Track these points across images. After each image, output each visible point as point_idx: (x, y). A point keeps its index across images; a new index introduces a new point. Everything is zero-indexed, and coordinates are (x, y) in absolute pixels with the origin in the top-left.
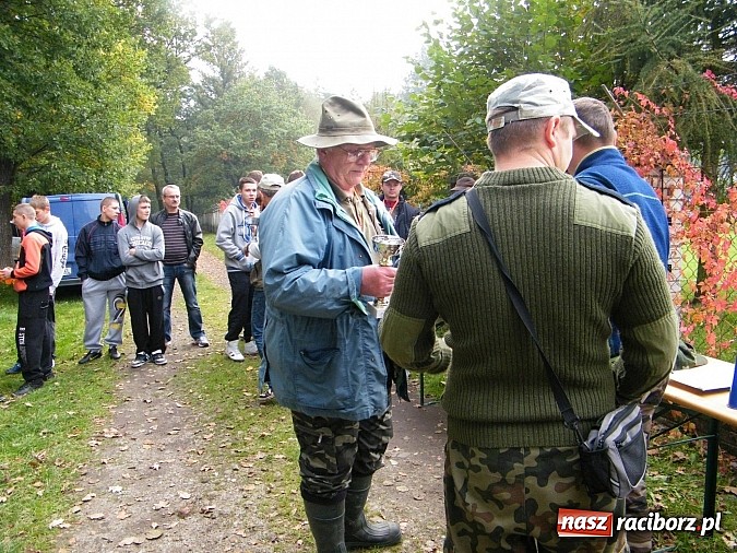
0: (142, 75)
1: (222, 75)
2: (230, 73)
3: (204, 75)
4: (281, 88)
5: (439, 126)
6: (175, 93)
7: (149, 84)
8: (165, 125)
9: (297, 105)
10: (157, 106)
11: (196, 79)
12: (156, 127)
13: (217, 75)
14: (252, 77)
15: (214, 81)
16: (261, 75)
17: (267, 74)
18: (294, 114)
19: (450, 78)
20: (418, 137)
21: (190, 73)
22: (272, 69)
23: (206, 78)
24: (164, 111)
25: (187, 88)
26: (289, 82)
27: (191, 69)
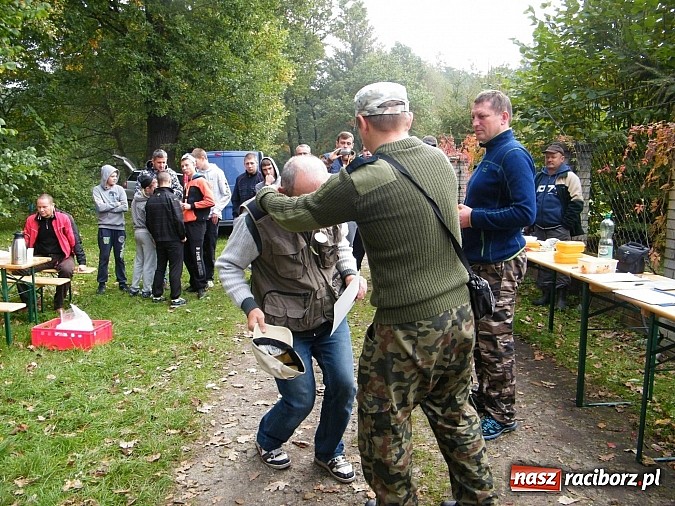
0: (284, 51)
1: (353, 51)
2: (360, 49)
3: (337, 50)
4: (406, 62)
5: (540, 100)
6: (311, 66)
7: (289, 59)
8: (301, 94)
9: (420, 79)
10: (295, 78)
11: (329, 53)
12: (293, 96)
13: (348, 50)
14: (379, 52)
15: (345, 55)
16: (387, 50)
17: (393, 49)
18: (417, 87)
19: (550, 58)
20: (521, 109)
21: (325, 48)
22: (398, 45)
23: (338, 53)
24: (301, 82)
25: (321, 61)
26: (413, 57)
27: (326, 45)
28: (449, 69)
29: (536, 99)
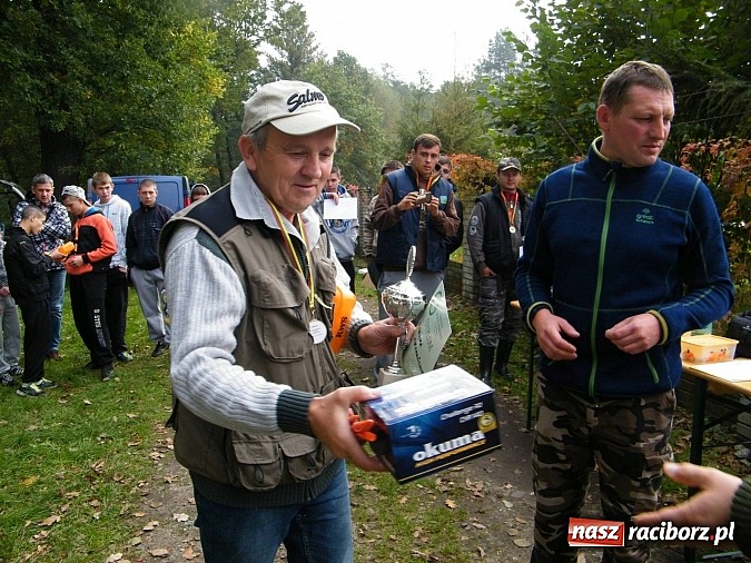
0: (211, 58)
1: (290, 60)
2: (298, 58)
3: (271, 59)
4: (349, 74)
5: (541, 112)
6: (242, 77)
7: (218, 67)
8: (232, 110)
9: (366, 92)
10: (225, 89)
11: (263, 62)
12: (221, 111)
13: (285, 60)
14: (321, 62)
15: (281, 65)
16: (330, 60)
17: (335, 59)
18: (363, 101)
19: (558, 58)
20: (516, 123)
21: (258, 57)
22: (341, 54)
23: (274, 63)
24: (231, 95)
25: (254, 72)
26: (358, 67)
27: (260, 53)
28: (396, 84)
29: (534, 111)
